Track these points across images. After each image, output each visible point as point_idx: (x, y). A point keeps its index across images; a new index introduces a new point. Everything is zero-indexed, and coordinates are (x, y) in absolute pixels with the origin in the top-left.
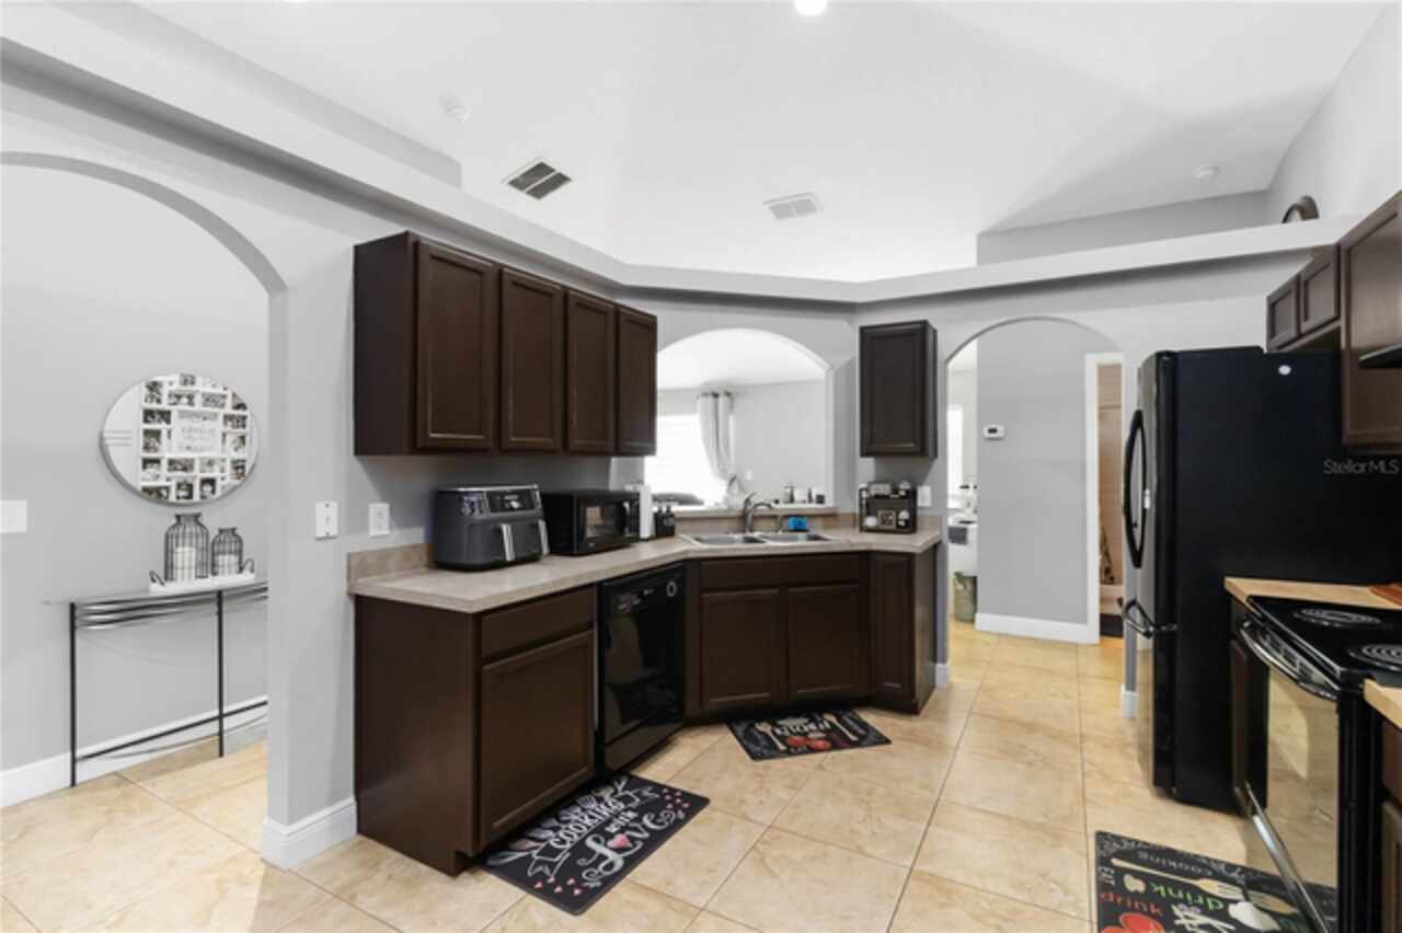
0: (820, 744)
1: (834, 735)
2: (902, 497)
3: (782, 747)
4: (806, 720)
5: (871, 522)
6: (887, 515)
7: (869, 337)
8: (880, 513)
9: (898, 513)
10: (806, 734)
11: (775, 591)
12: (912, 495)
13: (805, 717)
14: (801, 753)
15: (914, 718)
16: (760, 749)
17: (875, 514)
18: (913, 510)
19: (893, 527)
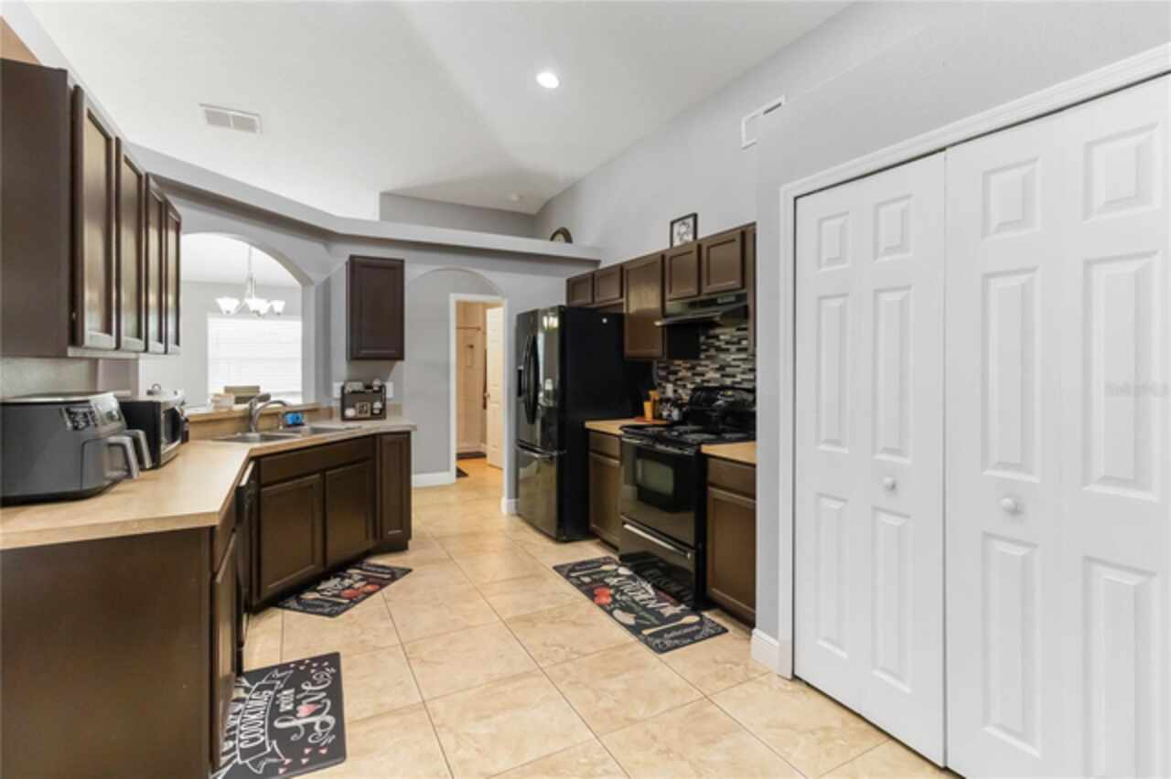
0: (369, 588)
1: (371, 580)
2: (375, 392)
3: (346, 601)
4: (338, 579)
5: (350, 412)
6: (363, 406)
7: (356, 265)
8: (358, 405)
9: (372, 404)
10: (350, 587)
11: (317, 476)
12: (382, 388)
13: (335, 577)
14: (363, 599)
15: (407, 552)
16: (333, 609)
17: (353, 406)
18: (384, 401)
19: (368, 415)
